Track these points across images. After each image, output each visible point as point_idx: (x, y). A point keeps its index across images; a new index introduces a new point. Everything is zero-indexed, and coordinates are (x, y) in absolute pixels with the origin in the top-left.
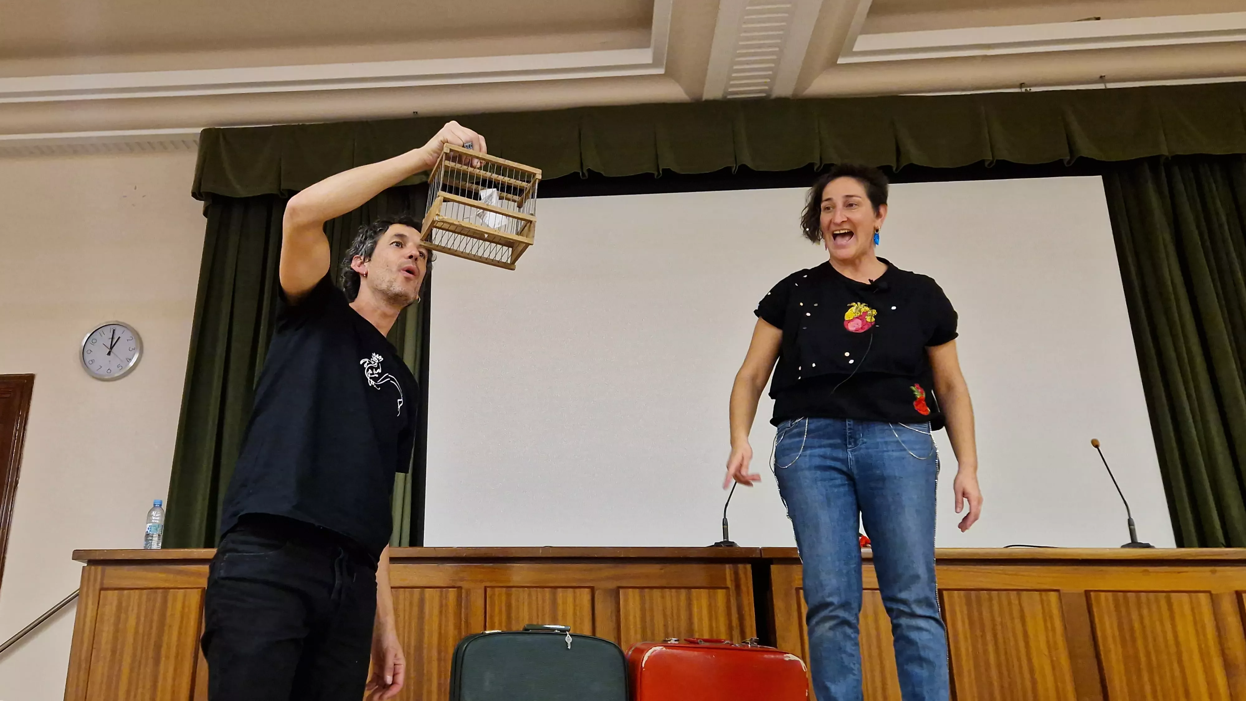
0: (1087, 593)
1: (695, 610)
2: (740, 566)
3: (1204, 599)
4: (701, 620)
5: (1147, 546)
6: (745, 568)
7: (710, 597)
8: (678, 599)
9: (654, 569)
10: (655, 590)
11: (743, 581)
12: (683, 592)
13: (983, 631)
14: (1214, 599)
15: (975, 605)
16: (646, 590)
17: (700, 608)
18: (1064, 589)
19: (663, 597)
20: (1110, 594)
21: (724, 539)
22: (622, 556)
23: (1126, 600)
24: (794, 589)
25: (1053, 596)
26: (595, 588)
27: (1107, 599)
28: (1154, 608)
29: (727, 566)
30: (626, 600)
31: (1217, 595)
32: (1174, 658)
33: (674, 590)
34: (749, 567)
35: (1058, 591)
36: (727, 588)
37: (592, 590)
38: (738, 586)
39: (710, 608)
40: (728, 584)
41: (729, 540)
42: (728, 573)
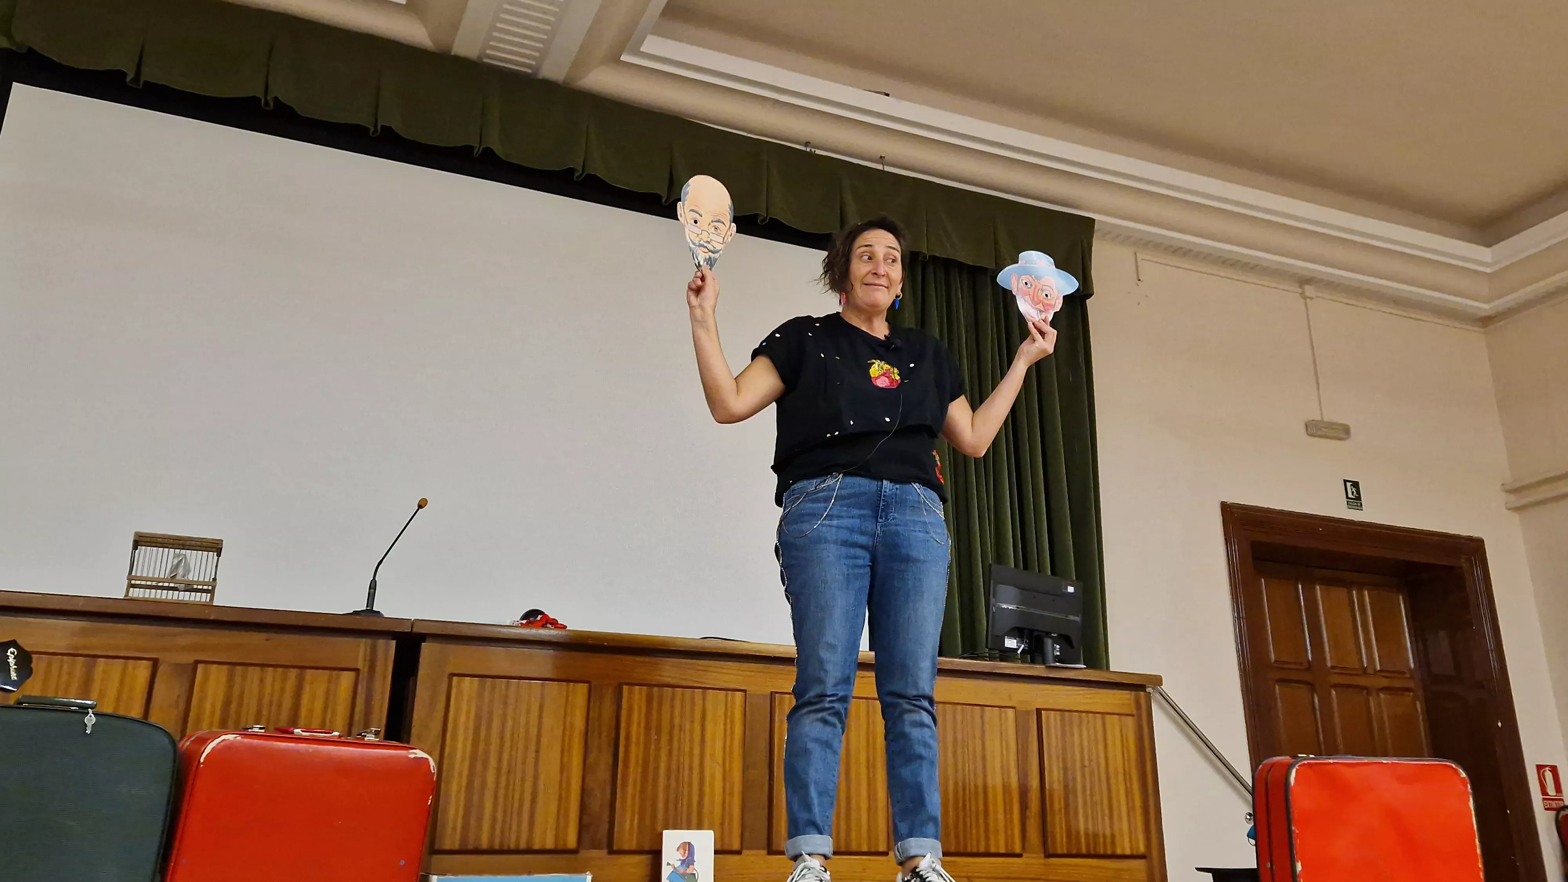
0: (772, 696)
1: (306, 699)
2: (381, 642)
4: (311, 710)
6: (387, 646)
7: (330, 681)
8: (284, 682)
9: (256, 639)
10: (252, 668)
11: (379, 663)
12: (293, 673)
13: (659, 732)
15: (655, 704)
16: (239, 668)
17: (314, 693)
18: (751, 689)
19: (262, 680)
21: (367, 607)
22: (212, 618)
24: (447, 675)
25: (739, 696)
26: (160, 661)
29: (364, 640)
30: (206, 679)
33: (280, 670)
34: (393, 643)
35: (744, 691)
36: (357, 670)
37: (155, 663)
38: (372, 668)
39: (327, 693)
40: (360, 665)
41: (374, 609)
42: (362, 649)
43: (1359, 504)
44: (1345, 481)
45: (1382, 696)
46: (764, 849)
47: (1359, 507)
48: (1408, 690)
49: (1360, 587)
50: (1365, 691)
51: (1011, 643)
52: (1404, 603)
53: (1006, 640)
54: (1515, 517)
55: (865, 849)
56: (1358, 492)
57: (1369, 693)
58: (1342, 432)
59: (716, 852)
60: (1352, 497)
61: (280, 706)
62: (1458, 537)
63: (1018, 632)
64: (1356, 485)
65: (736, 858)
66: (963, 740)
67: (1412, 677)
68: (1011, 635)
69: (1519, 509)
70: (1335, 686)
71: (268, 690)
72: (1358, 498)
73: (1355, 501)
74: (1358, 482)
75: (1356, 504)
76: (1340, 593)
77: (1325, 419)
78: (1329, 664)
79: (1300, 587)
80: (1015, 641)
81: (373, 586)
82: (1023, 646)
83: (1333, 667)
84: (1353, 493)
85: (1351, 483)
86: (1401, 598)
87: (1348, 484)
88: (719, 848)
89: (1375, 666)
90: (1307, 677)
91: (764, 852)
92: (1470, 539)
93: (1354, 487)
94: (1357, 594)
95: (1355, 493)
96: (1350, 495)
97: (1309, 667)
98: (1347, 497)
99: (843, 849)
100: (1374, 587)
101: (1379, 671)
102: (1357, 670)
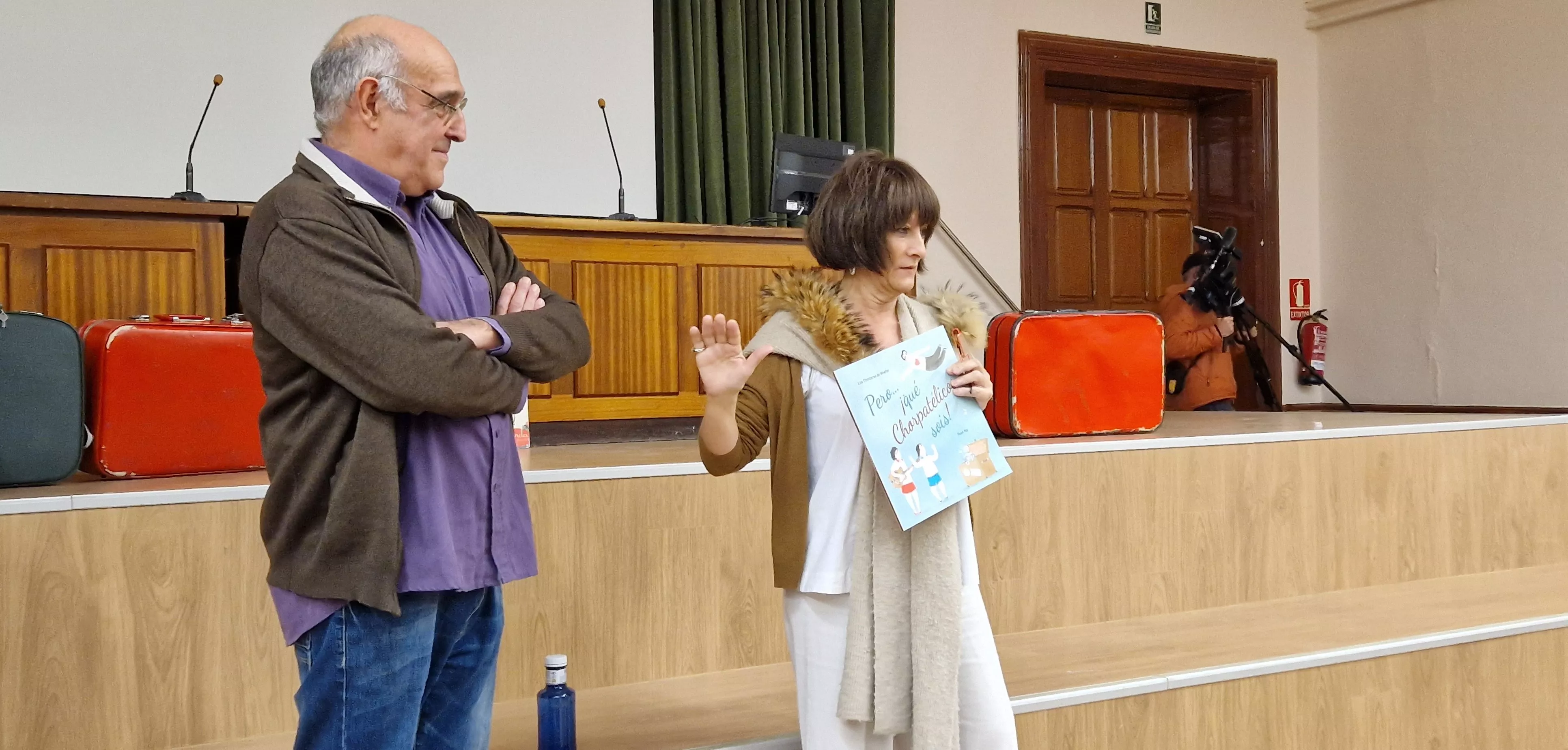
0: (574, 262)
1: (150, 277)
2: (211, 225)
3: (671, 270)
4: (157, 287)
5: (631, 218)
6: (217, 228)
7: (169, 262)
8: (128, 261)
10: (97, 251)
11: (213, 242)
12: (135, 254)
14: (679, 271)
16: (85, 250)
17: (157, 273)
18: (555, 259)
19: (108, 261)
20: (593, 265)
21: (187, 188)
22: (52, 207)
23: (606, 271)
25: (543, 265)
26: (12, 246)
27: (590, 268)
28: (629, 277)
29: (194, 223)
30: (56, 263)
31: (682, 268)
33: (122, 252)
34: (222, 225)
35: (547, 261)
36: (192, 251)
37: (7, 248)
38: (206, 248)
39: (170, 274)
40: (194, 246)
41: (194, 191)
42: (194, 232)
43: (1158, 28)
44: (1147, 4)
45: (1158, 218)
46: (569, 393)
47: (1157, 32)
48: (1184, 211)
49: (1153, 109)
50: (1143, 214)
51: (792, 206)
52: (1192, 125)
53: (788, 203)
54: (1313, 36)
55: (658, 390)
56: (1159, 15)
57: (1146, 216)
60: (1154, 19)
61: (128, 283)
62: (1252, 60)
63: (799, 196)
64: (1157, 7)
65: (547, 401)
66: (746, 298)
67: (1189, 200)
68: (792, 198)
69: (1318, 29)
70: (1114, 210)
71: (115, 272)
72: (1158, 22)
73: (1154, 23)
75: (1154, 28)
76: (1130, 117)
78: (1111, 189)
79: (1092, 112)
80: (796, 204)
81: (189, 169)
82: (803, 208)
83: (1114, 191)
84: (1153, 16)
85: (1153, 6)
86: (1190, 120)
87: (1150, 7)
89: (1155, 189)
90: (1087, 202)
91: (571, 396)
92: (1264, 61)
93: (1155, 10)
94: (1147, 118)
95: (1155, 16)
96: (1150, 19)
97: (1091, 192)
98: (1147, 21)
99: (639, 391)
100: (1165, 109)
101: (1159, 194)
102: (1137, 193)
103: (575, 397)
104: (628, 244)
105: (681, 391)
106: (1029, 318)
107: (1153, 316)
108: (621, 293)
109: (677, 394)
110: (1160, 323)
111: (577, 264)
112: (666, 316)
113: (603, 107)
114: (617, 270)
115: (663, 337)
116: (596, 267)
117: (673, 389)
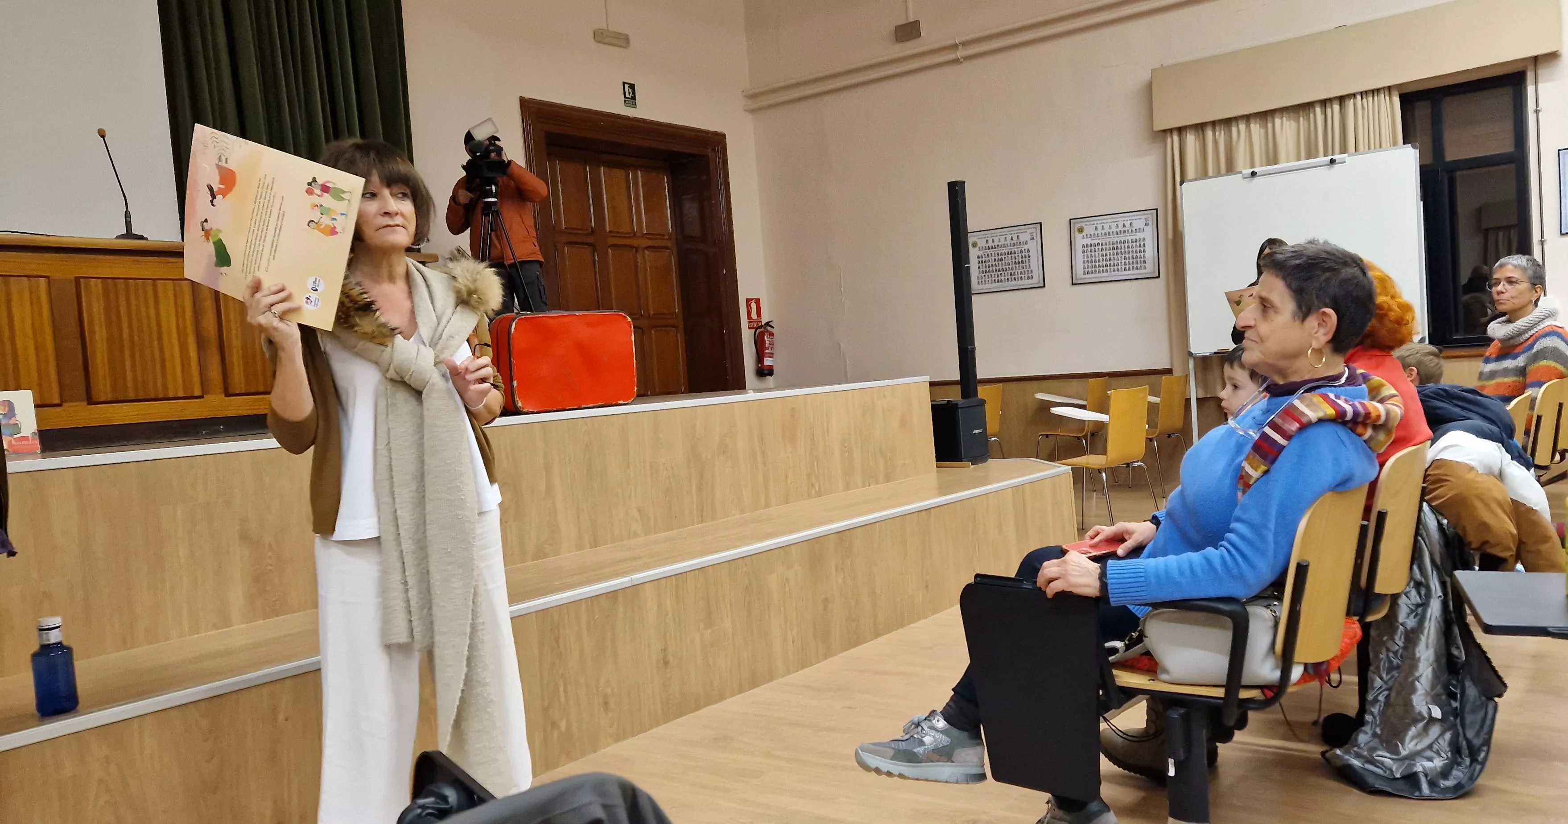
0: (77, 280)
3: (186, 285)
5: (141, 238)
14: (195, 285)
18: (56, 275)
20: (100, 280)
23: (115, 285)
25: (42, 281)
27: (96, 285)
28: (141, 291)
32: (155, 336)
35: (47, 276)
43: (634, 103)
44: (624, 83)
45: (647, 252)
46: (82, 401)
47: (634, 105)
48: (666, 248)
49: (636, 167)
50: (634, 249)
52: (668, 182)
54: (750, 117)
55: (181, 394)
56: (634, 93)
57: (637, 251)
58: (622, 41)
59: (36, 406)
60: (630, 97)
62: (707, 132)
64: (632, 86)
65: (59, 409)
67: (669, 239)
69: (754, 111)
70: (613, 246)
72: (634, 98)
73: (631, 99)
74: (634, 85)
75: (631, 103)
76: (619, 173)
77: (610, 29)
78: (608, 230)
79: (588, 168)
83: (610, 232)
84: (629, 93)
85: (628, 85)
86: (665, 178)
87: (626, 86)
88: (39, 402)
89: (643, 230)
90: (590, 240)
91: (85, 403)
92: (716, 134)
93: (630, 88)
94: (633, 174)
95: (631, 93)
96: (627, 95)
97: (593, 232)
98: (625, 97)
99: (161, 396)
100: (646, 168)
101: (646, 234)
102: (630, 233)
103: (89, 404)
104: (138, 261)
105: (208, 393)
106: (523, 317)
107: (623, 314)
108: (133, 307)
109: (201, 397)
110: (629, 319)
111: (81, 280)
112: (185, 327)
113: (103, 137)
114: (127, 287)
115: (183, 347)
116: (102, 283)
117: (197, 393)
